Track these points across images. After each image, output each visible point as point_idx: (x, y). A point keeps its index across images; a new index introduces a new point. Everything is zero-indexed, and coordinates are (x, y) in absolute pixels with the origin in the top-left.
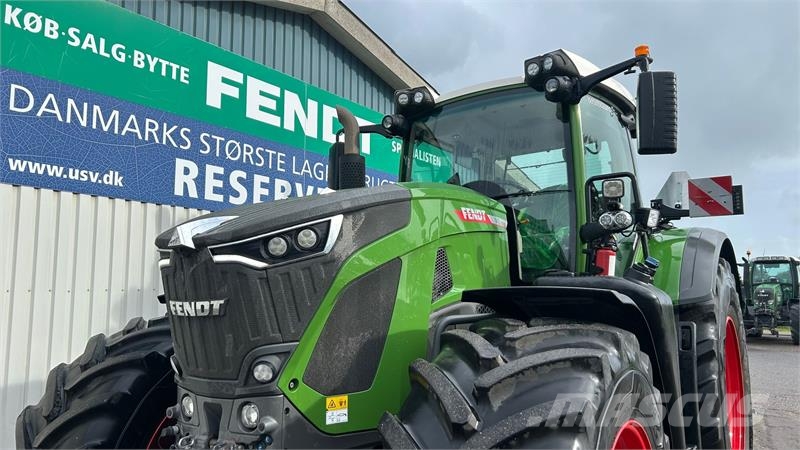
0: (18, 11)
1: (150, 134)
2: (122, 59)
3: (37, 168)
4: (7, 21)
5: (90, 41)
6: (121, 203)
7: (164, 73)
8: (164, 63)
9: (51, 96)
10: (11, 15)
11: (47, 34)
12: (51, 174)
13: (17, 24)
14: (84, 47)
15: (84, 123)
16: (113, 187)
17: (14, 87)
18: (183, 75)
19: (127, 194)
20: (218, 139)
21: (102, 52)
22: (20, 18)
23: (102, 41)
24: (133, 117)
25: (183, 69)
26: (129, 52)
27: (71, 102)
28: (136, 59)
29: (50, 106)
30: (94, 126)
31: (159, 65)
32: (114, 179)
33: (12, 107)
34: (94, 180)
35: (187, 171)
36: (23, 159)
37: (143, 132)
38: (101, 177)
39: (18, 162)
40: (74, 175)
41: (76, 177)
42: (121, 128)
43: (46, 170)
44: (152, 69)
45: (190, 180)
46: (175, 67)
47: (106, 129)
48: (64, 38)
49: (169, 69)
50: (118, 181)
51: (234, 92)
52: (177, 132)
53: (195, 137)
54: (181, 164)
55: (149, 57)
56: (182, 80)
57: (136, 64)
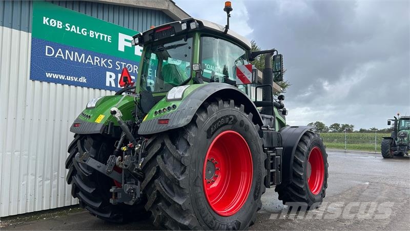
0: (48, 19)
1: (96, 62)
2: (86, 34)
3: (56, 76)
4: (44, 23)
5: (73, 29)
6: (85, 89)
7: (101, 39)
8: (102, 35)
9: (60, 50)
10: (45, 20)
11: (58, 27)
12: (61, 78)
13: (48, 24)
14: (71, 31)
15: (72, 59)
16: (83, 83)
17: (47, 47)
18: (109, 39)
19: (88, 85)
20: (123, 63)
21: (78, 32)
22: (49, 21)
23: (78, 28)
24: (90, 56)
25: (109, 37)
26: (88, 31)
27: (67, 51)
28: (91, 34)
29: (60, 53)
30: (76, 60)
31: (99, 36)
32: (83, 80)
33: (47, 54)
34: (76, 80)
35: (111, 77)
36: (51, 73)
37: (94, 62)
38: (78, 79)
39: (49, 74)
40: (69, 78)
41: (69, 79)
42: (85, 61)
43: (59, 77)
44: (97, 38)
45: (112, 80)
46: (106, 36)
47: (80, 61)
48: (64, 28)
49: (103, 37)
50: (85, 81)
51: (130, 45)
52: (107, 61)
53: (113, 63)
54: (108, 74)
55: (96, 33)
56: (109, 41)
57: (91, 36)
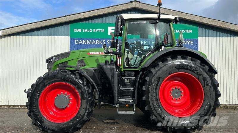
1: (97, 43)
2: (92, 31)
5: (86, 31)
7: (99, 32)
8: (99, 30)
9: (81, 40)
10: (75, 30)
11: (80, 31)
13: (75, 31)
15: (86, 43)
17: (76, 40)
18: (103, 31)
21: (88, 31)
22: (76, 30)
23: (88, 30)
24: (94, 41)
26: (93, 30)
27: (84, 41)
28: (94, 31)
29: (81, 42)
33: (75, 43)
37: (96, 43)
42: (92, 43)
44: (97, 32)
46: (101, 30)
47: (89, 43)
48: (82, 31)
52: (102, 41)
53: (106, 41)
55: (96, 30)
56: (103, 32)
57: (94, 32)
